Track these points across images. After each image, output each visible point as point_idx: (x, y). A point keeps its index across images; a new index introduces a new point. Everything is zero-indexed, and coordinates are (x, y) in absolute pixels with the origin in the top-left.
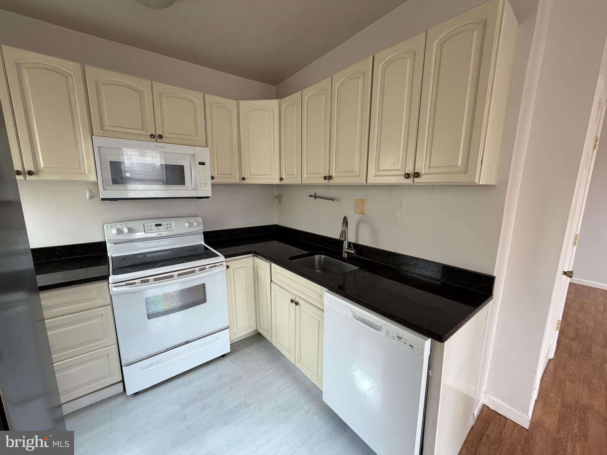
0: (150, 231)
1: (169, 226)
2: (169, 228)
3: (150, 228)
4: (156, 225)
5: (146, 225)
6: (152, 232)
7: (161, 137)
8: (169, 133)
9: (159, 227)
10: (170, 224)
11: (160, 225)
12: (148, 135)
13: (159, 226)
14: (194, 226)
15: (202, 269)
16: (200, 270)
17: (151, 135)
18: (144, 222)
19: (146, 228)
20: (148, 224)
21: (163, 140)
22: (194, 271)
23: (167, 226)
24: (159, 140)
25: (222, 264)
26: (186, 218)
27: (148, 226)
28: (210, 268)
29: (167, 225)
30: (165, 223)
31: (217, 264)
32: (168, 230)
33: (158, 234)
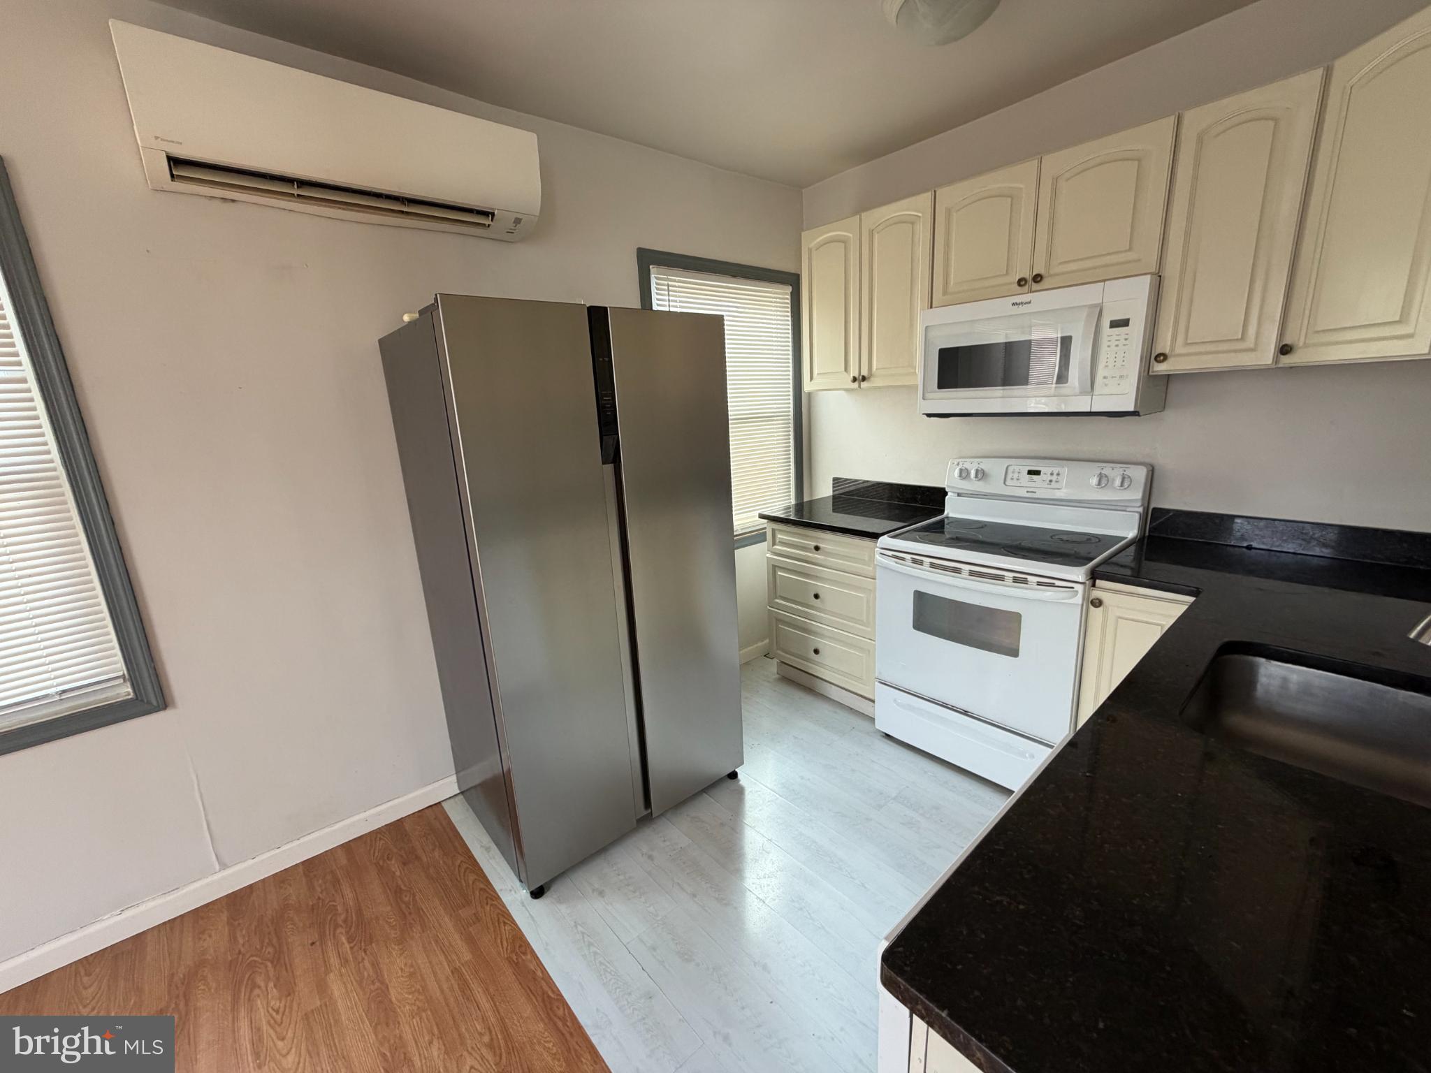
0: (1015, 483)
1: (1054, 478)
2: (1053, 483)
3: (1016, 476)
4: (1030, 472)
5: (1011, 469)
6: (1019, 485)
7: (1038, 278)
8: (1061, 263)
9: (1034, 477)
10: (1058, 474)
11: (1037, 473)
12: (1014, 283)
13: (1035, 474)
14: (1115, 488)
15: (1020, 580)
16: (1016, 580)
17: (1020, 281)
18: (1007, 462)
19: (1010, 476)
20: (1015, 467)
21: (1045, 284)
22: (1001, 578)
23: (1050, 478)
24: (1035, 287)
25: (1073, 588)
26: (1100, 464)
27: (1013, 472)
28: (1039, 584)
29: (1052, 474)
30: (1049, 470)
31: (1058, 583)
32: (1049, 486)
33: (1028, 492)
